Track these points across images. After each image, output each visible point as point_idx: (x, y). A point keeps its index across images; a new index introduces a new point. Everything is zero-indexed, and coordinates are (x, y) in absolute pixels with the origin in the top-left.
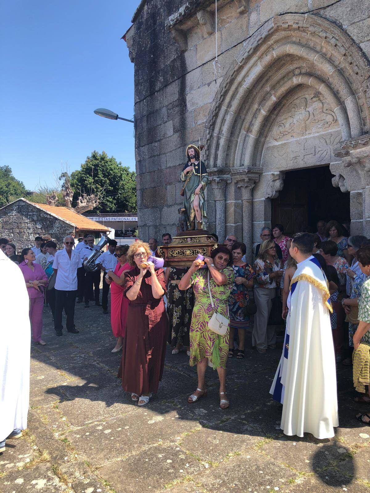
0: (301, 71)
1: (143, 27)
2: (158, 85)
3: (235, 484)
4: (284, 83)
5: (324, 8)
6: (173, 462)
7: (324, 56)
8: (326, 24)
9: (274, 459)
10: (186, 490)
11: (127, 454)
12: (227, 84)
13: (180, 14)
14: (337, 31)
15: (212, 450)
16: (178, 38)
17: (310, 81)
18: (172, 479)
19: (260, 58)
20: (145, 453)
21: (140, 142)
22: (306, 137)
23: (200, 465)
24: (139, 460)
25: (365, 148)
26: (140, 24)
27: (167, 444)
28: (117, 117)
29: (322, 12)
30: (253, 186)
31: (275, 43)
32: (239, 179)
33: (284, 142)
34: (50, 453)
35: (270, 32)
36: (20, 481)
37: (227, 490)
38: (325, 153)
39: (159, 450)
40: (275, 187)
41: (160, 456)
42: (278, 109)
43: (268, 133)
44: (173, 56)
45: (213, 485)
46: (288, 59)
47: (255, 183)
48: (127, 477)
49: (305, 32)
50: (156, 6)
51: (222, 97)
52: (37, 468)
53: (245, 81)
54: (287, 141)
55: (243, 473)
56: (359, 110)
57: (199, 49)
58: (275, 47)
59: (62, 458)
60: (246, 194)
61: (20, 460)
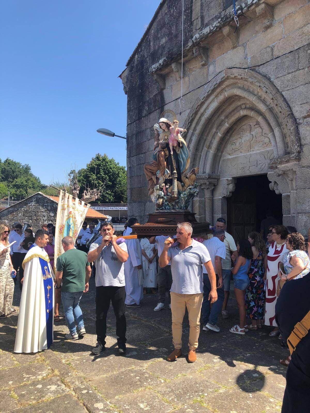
0: (246, 106)
1: (134, 70)
2: (145, 113)
3: (179, 392)
4: (234, 115)
5: (259, 66)
6: (140, 378)
7: (259, 98)
8: (259, 77)
9: (208, 379)
10: (147, 394)
11: (110, 373)
12: (193, 114)
13: (160, 64)
14: (267, 82)
15: (168, 372)
16: (158, 80)
17: (252, 114)
18: (138, 388)
19: (217, 96)
20: (122, 373)
21: (130, 154)
22: (250, 153)
23: (158, 380)
24: (118, 376)
25: (287, 164)
26: (132, 67)
27: (138, 368)
28: (113, 135)
29: (257, 68)
30: (213, 188)
31: (226, 87)
32: (202, 183)
33: (235, 156)
34: (59, 371)
35: (222, 80)
36: (40, 386)
37: (174, 394)
38: (264, 165)
39: (132, 371)
40: (229, 189)
41: (132, 375)
42: (231, 132)
43: (223, 149)
44: (155, 92)
45: (165, 392)
46: (237, 97)
47: (214, 185)
48: (109, 385)
49: (246, 81)
50: (144, 57)
51: (190, 124)
52: (51, 379)
53: (206, 112)
54: (238, 156)
55: (185, 386)
56: (283, 137)
57: (173, 88)
58: (227, 89)
59: (67, 374)
60: (207, 194)
61: (39, 375)
